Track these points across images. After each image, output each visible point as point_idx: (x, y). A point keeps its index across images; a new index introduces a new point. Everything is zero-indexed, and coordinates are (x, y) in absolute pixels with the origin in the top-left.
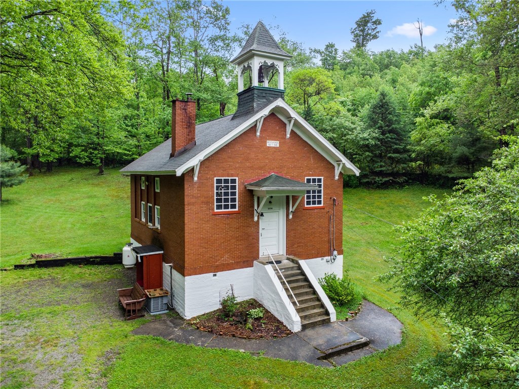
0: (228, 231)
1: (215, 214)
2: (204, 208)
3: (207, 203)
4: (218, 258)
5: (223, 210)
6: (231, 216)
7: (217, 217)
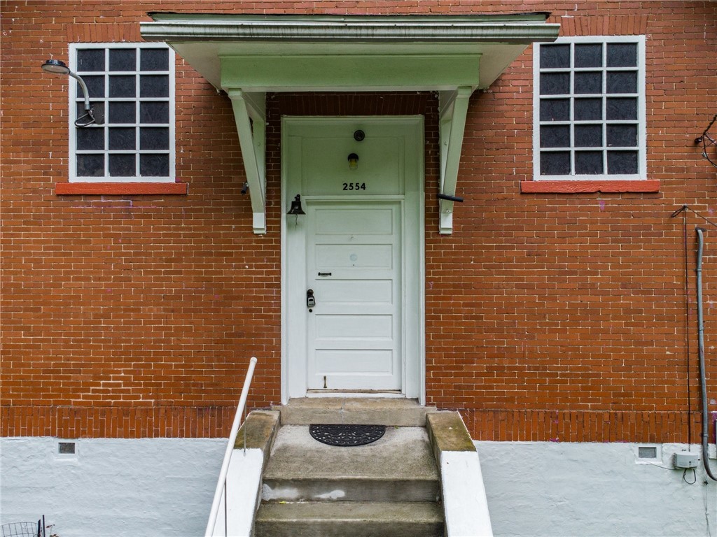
0: (128, 269)
1: (72, 194)
2: (24, 167)
3: (37, 146)
4: (81, 377)
5: (107, 178)
6: (142, 205)
7: (80, 205)
